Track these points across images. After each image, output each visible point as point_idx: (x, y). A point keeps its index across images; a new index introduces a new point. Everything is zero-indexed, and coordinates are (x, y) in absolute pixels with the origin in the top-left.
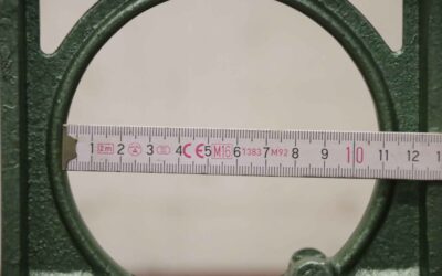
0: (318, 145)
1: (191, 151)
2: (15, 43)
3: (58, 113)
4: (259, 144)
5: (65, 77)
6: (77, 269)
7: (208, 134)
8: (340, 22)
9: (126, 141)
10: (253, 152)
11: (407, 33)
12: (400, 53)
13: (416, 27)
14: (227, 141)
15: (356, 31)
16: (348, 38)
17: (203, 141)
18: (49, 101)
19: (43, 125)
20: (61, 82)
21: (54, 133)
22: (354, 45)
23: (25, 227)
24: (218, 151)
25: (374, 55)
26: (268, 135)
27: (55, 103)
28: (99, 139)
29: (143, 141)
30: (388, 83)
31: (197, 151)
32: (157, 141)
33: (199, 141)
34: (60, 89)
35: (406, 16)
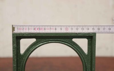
0: (60, 27)
1: (36, 29)
2: (16, 54)
4: (49, 27)
5: (25, 58)
7: (39, 26)
8: (76, 48)
9: (24, 27)
10: (48, 29)
11: (88, 51)
12: (87, 54)
13: (90, 49)
14: (43, 27)
15: (79, 50)
16: (78, 52)
17: (39, 27)
18: (22, 63)
20: (24, 59)
22: (79, 53)
24: (41, 29)
25: (82, 54)
26: (50, 26)
28: (19, 27)
29: (27, 27)
30: (85, 59)
31: (37, 29)
32: (30, 27)
33: (38, 27)
34: (24, 61)
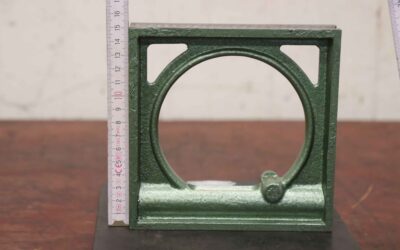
3: (155, 112)
5: (159, 94)
6: (163, 182)
12: (316, 86)
13: (325, 74)
15: (297, 75)
16: (294, 80)
18: (151, 106)
19: (148, 116)
20: (157, 97)
21: (154, 121)
23: (140, 164)
25: (305, 87)
27: (154, 107)
30: (311, 100)
34: (156, 101)
35: (320, 69)
